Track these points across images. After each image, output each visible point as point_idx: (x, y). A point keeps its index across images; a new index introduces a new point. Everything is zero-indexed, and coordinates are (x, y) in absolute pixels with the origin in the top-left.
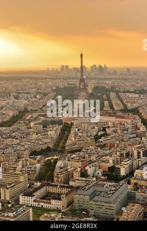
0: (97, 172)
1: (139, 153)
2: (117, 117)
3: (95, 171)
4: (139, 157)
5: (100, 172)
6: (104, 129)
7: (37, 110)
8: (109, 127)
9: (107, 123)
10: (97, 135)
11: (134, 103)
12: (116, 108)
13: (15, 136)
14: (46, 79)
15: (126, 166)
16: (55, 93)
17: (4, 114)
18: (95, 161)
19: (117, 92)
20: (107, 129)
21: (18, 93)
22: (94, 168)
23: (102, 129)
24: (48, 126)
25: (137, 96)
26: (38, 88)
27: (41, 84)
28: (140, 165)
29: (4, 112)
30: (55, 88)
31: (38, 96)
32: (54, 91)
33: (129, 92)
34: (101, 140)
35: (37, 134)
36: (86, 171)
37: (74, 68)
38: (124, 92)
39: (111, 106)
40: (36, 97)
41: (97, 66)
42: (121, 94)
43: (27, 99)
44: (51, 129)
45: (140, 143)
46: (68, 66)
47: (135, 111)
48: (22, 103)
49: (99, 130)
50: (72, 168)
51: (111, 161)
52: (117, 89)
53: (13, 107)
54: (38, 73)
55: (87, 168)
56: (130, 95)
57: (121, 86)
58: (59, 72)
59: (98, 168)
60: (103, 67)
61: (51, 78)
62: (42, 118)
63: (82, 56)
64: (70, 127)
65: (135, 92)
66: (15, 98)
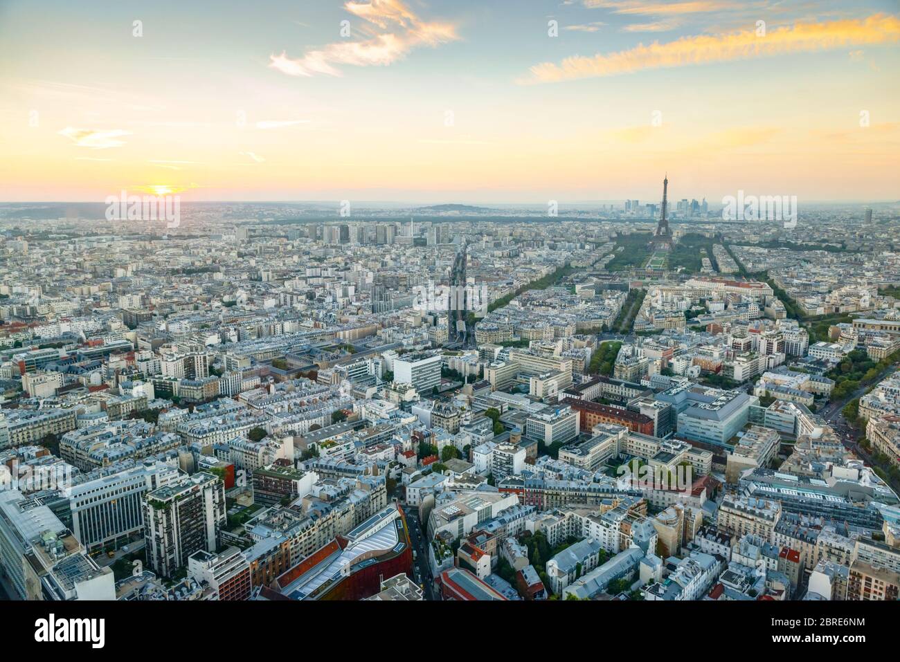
0: (689, 370)
1: (770, 345)
2: (727, 283)
3: (687, 368)
4: (769, 351)
5: (695, 371)
6: (702, 302)
7: (585, 268)
8: (711, 300)
9: (709, 292)
10: (689, 311)
11: (760, 262)
12: (724, 269)
13: (551, 304)
14: (600, 221)
15: (746, 365)
16: (615, 243)
17: (534, 271)
18: (686, 352)
19: (726, 245)
20: (707, 302)
21: (555, 241)
22: (685, 362)
23: (698, 301)
24: (604, 293)
25: (766, 251)
26: (589, 233)
27: (592, 228)
28: (771, 365)
29: (533, 268)
30: (614, 235)
31: (587, 247)
32: (612, 239)
33: (748, 244)
34: (696, 319)
35: (587, 302)
36: (671, 365)
37: (648, 205)
38: (739, 244)
39: (715, 266)
40: (582, 247)
41: (690, 201)
42: (734, 248)
43: (570, 249)
44: (610, 296)
45: (771, 328)
46: (637, 201)
47: (762, 276)
48: (562, 256)
49: (693, 304)
50: (645, 360)
51: (716, 354)
52: (726, 239)
53: (548, 261)
54: (588, 213)
55: (673, 360)
56: (752, 249)
57: (733, 233)
58: (622, 212)
59: (691, 363)
60: (701, 204)
61: (609, 220)
62: (595, 279)
63: (666, 182)
64: (643, 297)
65: (760, 245)
66: (551, 248)
